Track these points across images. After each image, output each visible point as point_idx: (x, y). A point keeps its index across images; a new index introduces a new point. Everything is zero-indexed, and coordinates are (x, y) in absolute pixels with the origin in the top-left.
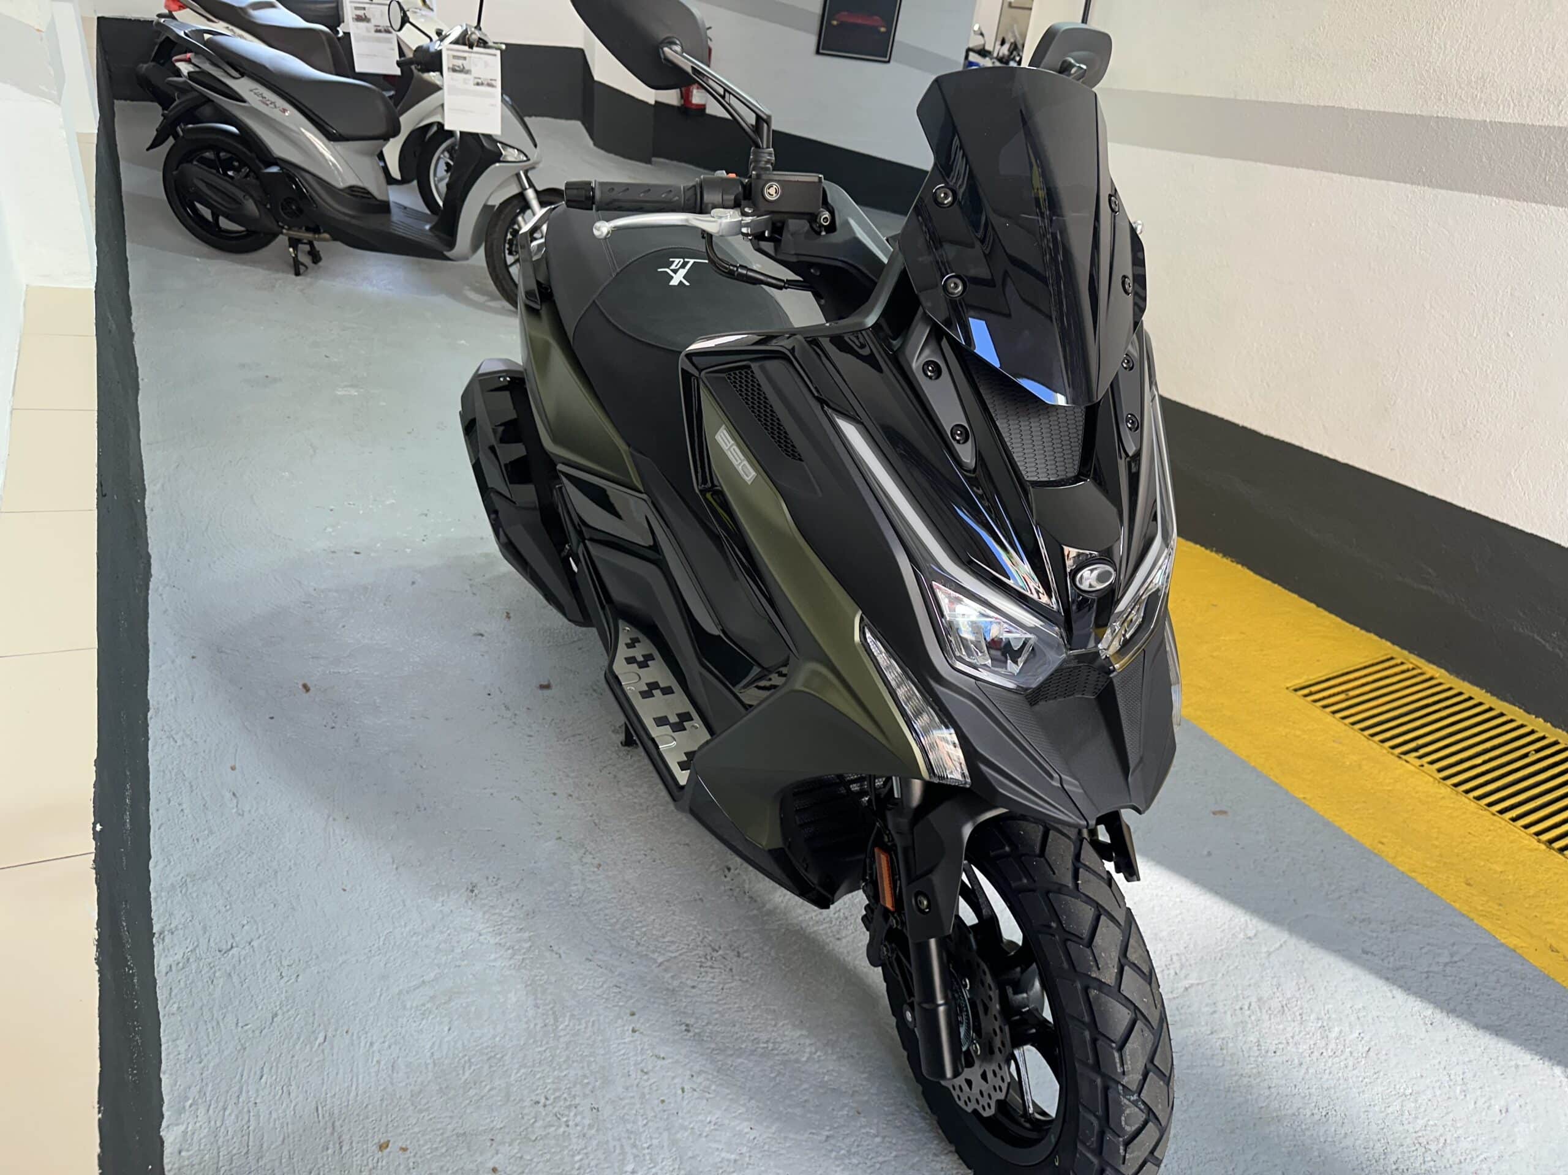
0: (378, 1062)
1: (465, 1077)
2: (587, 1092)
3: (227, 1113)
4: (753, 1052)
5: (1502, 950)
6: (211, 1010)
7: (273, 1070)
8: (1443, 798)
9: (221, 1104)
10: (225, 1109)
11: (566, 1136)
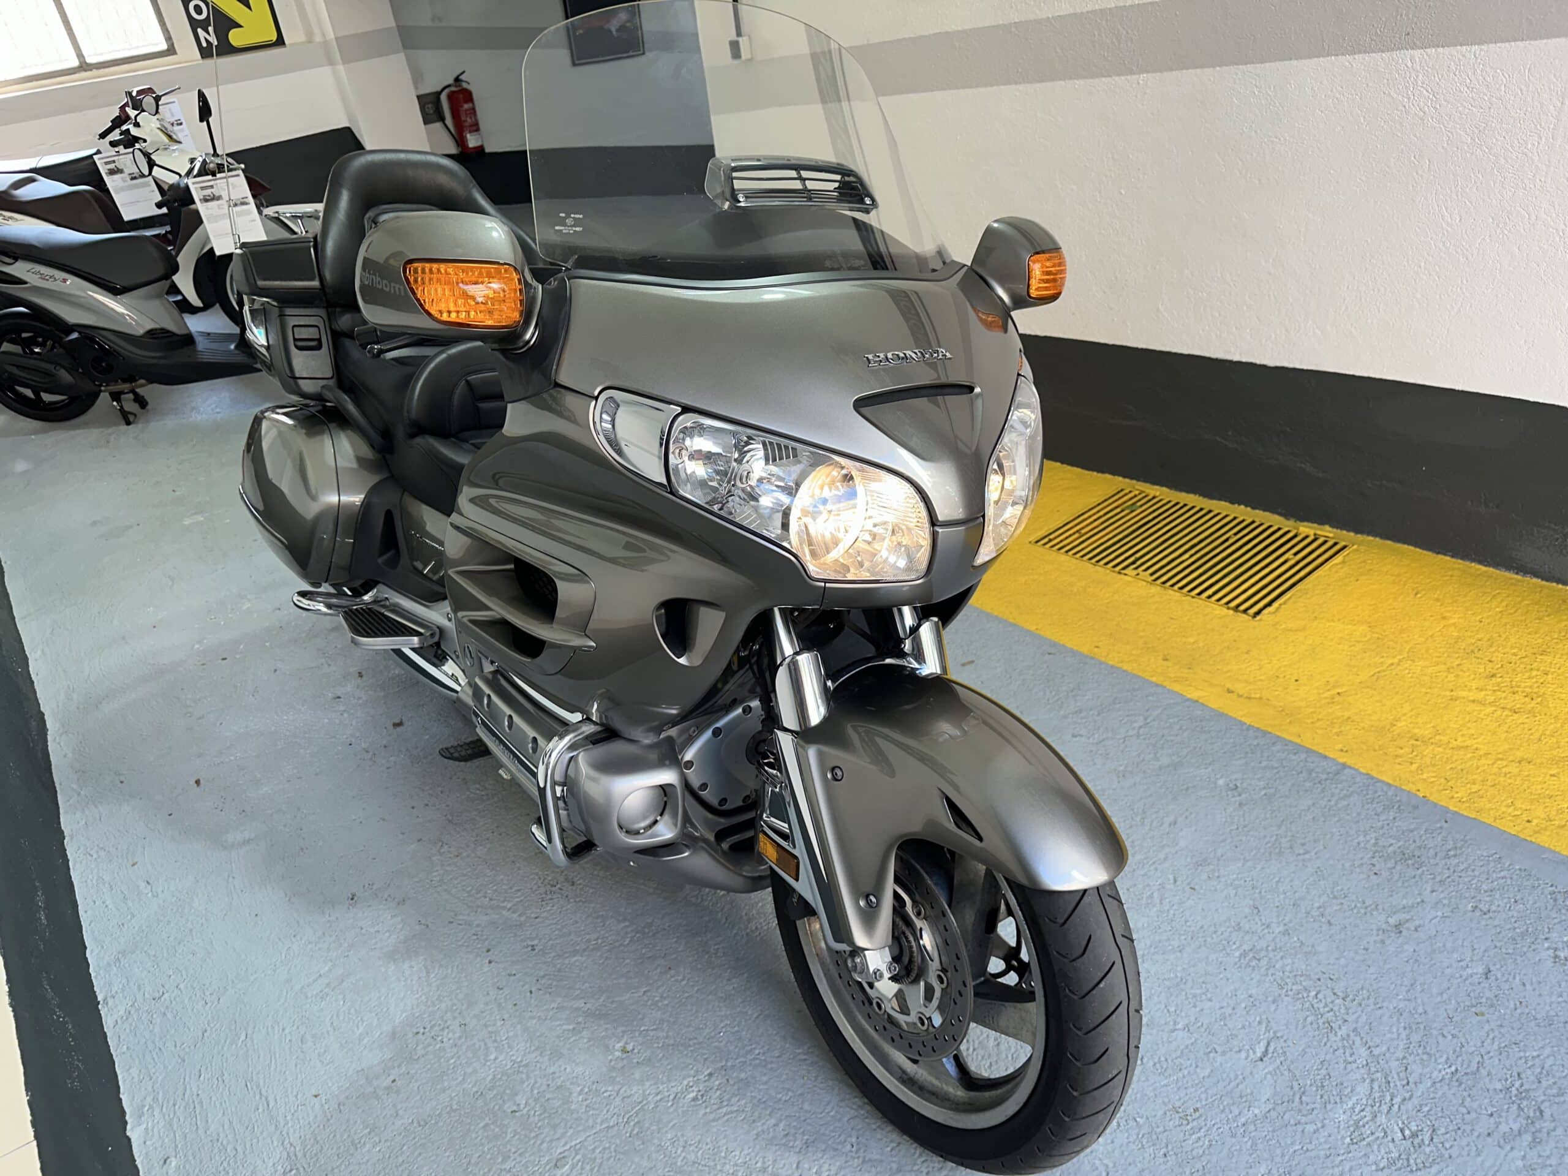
0: (290, 1041)
1: (360, 1031)
2: (456, 1014)
3: (177, 1107)
4: (584, 950)
5: (1188, 703)
6: (153, 1042)
7: (209, 1069)
8: (1153, 596)
9: (171, 1103)
10: (174, 1105)
11: (443, 1049)
